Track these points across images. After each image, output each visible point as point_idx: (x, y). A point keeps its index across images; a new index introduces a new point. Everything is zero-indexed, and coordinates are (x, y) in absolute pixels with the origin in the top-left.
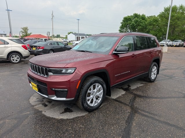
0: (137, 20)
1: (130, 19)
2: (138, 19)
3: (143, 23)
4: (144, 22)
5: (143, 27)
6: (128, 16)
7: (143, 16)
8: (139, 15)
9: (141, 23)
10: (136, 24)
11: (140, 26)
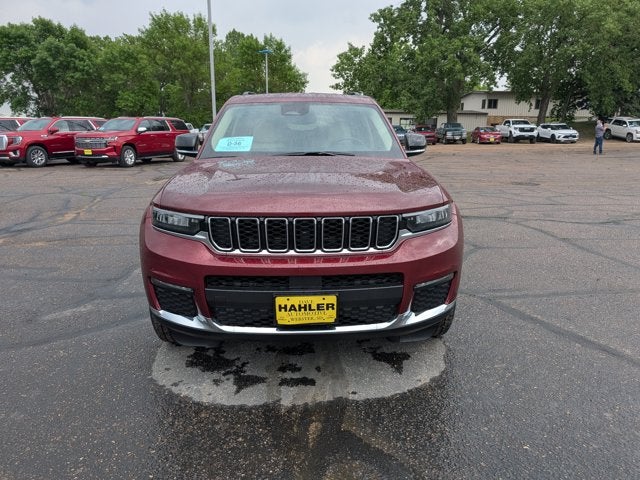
0: (57, 47)
1: (22, 36)
2: (62, 44)
3: (82, 60)
4: (89, 58)
5: (88, 73)
6: (12, 26)
7: (78, 35)
8: (60, 26)
9: (75, 57)
10: (57, 63)
11: (76, 69)
